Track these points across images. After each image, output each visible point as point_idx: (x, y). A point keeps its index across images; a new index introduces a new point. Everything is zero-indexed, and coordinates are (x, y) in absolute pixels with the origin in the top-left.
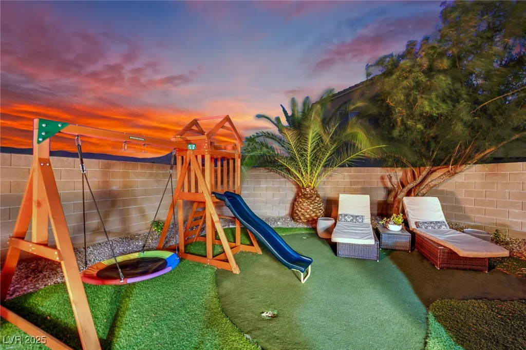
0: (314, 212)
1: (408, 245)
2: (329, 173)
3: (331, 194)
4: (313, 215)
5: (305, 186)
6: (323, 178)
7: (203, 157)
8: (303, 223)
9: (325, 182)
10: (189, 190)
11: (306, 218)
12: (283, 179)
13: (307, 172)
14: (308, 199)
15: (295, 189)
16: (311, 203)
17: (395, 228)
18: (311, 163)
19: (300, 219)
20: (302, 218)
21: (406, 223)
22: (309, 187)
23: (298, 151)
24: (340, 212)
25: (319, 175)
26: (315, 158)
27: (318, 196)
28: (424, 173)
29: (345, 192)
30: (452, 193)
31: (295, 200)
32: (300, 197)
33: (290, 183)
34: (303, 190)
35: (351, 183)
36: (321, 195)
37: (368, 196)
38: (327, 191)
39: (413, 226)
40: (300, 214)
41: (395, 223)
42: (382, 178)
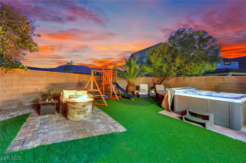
0: (133, 89)
1: (156, 96)
2: (138, 78)
3: (138, 85)
4: (133, 90)
5: (131, 82)
6: (136, 80)
7: (110, 75)
8: (130, 93)
9: (136, 81)
10: (106, 82)
11: (131, 91)
12: (124, 80)
13: (131, 78)
14: (131, 86)
15: (127, 83)
16: (132, 87)
17: (153, 92)
18: (133, 76)
19: (129, 91)
20: (130, 91)
21: (156, 91)
22: (132, 82)
23: (129, 72)
24: (140, 89)
25: (135, 79)
26: (134, 74)
27: (134, 85)
28: (162, 79)
29: (142, 84)
30: (169, 84)
31: (127, 86)
32: (129, 85)
33: (126, 81)
34: (130, 83)
35: (144, 82)
36: (135, 85)
37: (147, 85)
38: (137, 84)
39: (157, 91)
40: (129, 90)
41: (153, 91)
42: (152, 80)
